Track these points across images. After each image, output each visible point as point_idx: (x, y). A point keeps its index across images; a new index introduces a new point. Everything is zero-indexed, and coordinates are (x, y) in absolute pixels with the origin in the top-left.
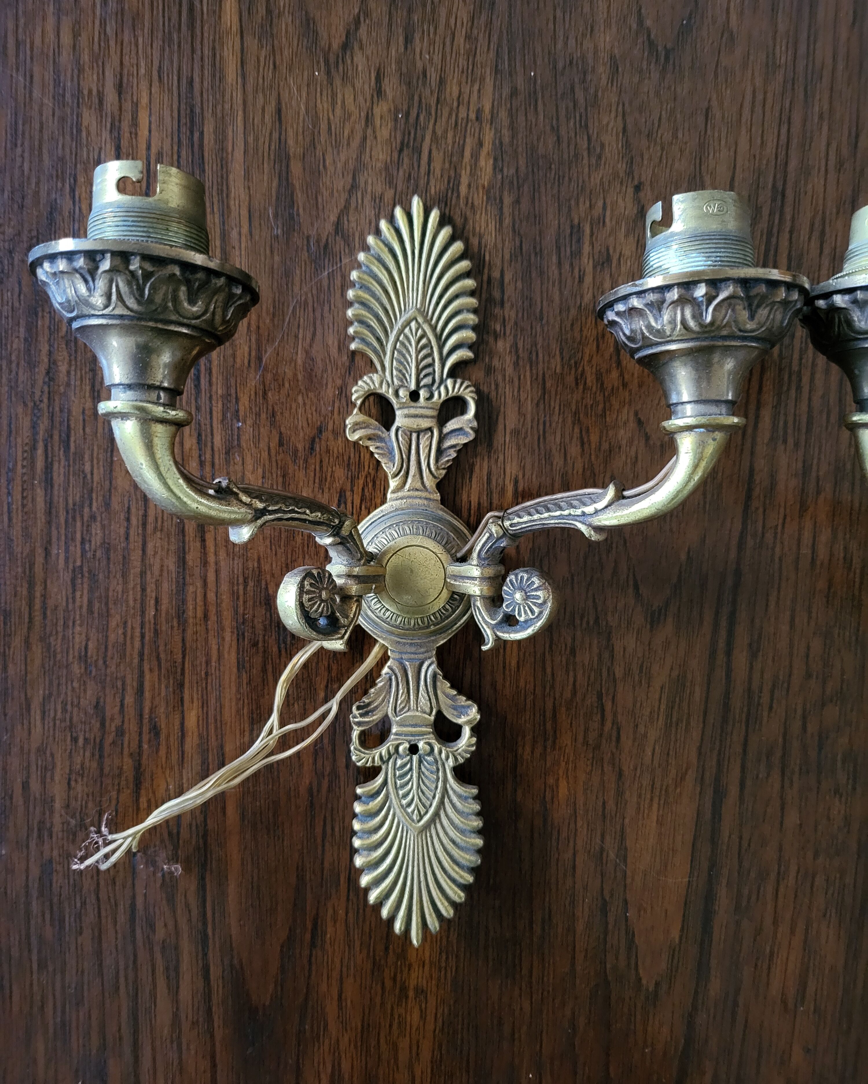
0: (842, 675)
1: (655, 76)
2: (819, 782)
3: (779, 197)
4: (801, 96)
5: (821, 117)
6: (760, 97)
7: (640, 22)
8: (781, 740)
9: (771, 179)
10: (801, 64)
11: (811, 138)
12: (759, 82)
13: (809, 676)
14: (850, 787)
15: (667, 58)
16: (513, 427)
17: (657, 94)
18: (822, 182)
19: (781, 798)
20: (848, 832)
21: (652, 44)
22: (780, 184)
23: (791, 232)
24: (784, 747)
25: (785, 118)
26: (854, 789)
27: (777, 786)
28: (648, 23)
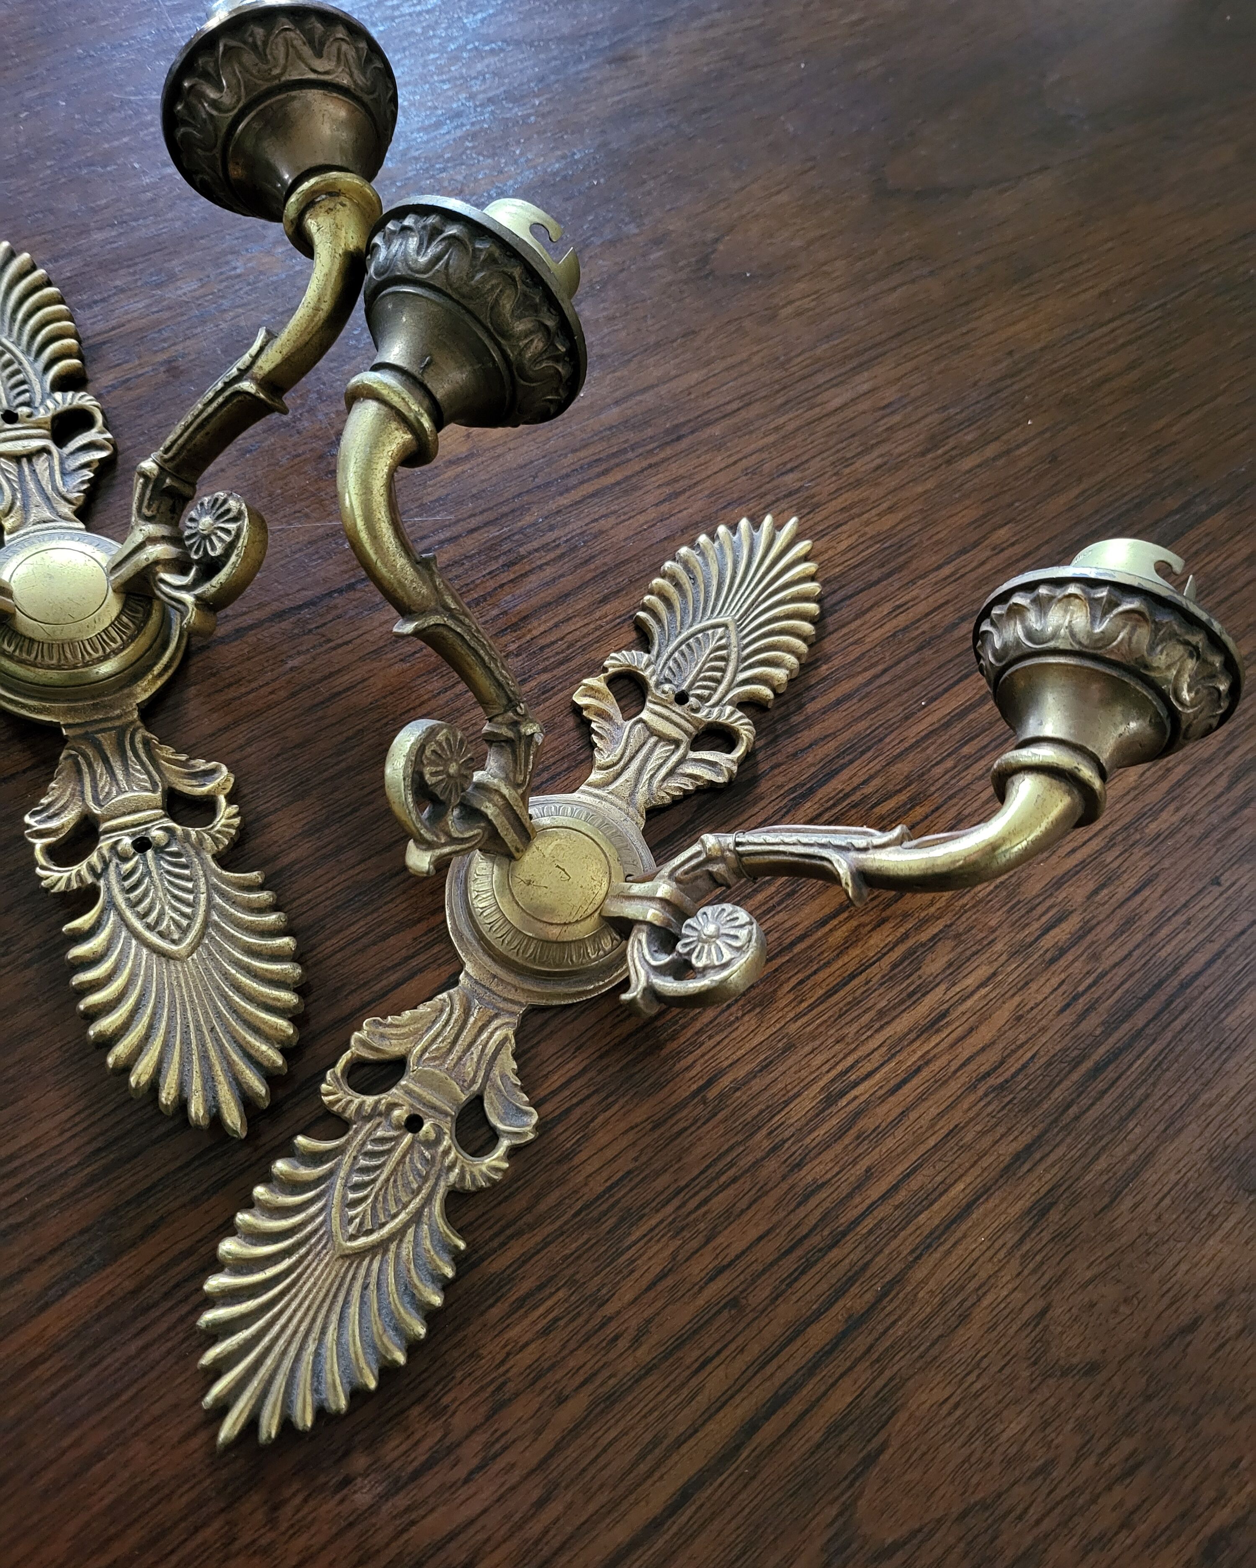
1: (682, 275)
3: (674, 436)
4: (779, 402)
5: (777, 429)
6: (746, 368)
7: (716, 241)
9: (682, 420)
10: (802, 387)
11: (751, 432)
12: (756, 359)
15: (706, 276)
16: (243, 324)
17: (670, 284)
18: (723, 465)
21: (704, 260)
22: (684, 430)
23: (650, 466)
25: (746, 399)
28: (721, 247)
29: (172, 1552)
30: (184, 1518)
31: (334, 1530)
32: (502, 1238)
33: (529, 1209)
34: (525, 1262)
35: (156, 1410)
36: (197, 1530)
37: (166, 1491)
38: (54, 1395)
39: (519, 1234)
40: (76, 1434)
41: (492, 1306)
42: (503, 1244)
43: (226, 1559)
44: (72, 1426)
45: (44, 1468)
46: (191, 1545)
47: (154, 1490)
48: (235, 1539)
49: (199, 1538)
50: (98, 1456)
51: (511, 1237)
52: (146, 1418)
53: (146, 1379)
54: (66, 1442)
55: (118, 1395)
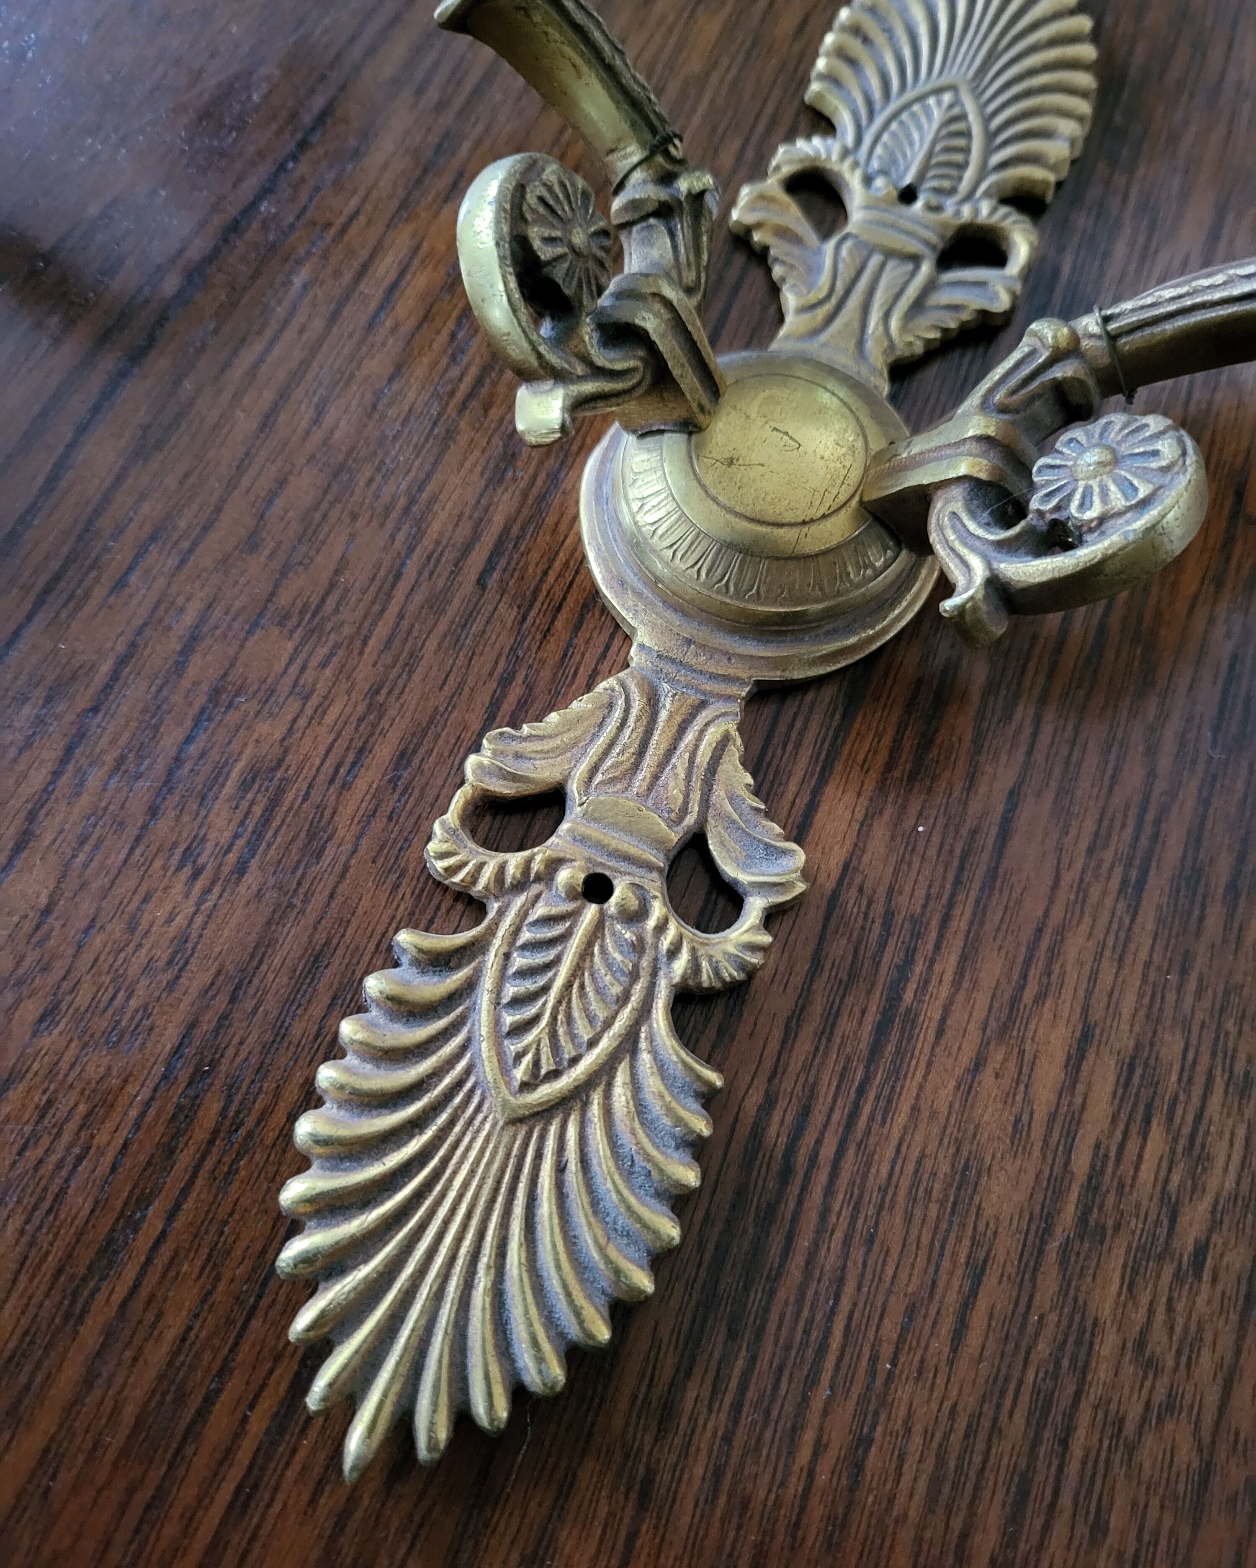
0: (337, 572)
2: (153, 812)
8: (105, 668)
13: (252, 543)
14: (232, 857)
19: (32, 817)
20: (171, 986)
24: (108, 687)
26: (241, 869)
27: (38, 778)
29: (1056, 1493)
30: (1035, 1445)
31: (1234, 1317)
32: (1148, 829)
33: (1152, 774)
34: (1198, 841)
35: (890, 1330)
36: (1065, 1443)
37: (986, 1423)
38: (737, 1407)
39: (1164, 811)
40: (809, 1436)
41: (1202, 918)
42: (1155, 837)
43: (1131, 1449)
44: (796, 1430)
45: (803, 1509)
46: (1073, 1468)
47: (970, 1433)
48: (1121, 1422)
49: (1077, 1451)
50: (863, 1443)
51: (1158, 822)
52: (887, 1350)
53: (845, 1303)
54: (804, 1456)
55: (823, 1348)
